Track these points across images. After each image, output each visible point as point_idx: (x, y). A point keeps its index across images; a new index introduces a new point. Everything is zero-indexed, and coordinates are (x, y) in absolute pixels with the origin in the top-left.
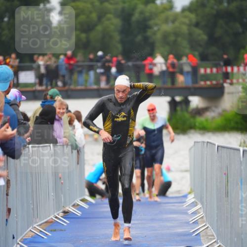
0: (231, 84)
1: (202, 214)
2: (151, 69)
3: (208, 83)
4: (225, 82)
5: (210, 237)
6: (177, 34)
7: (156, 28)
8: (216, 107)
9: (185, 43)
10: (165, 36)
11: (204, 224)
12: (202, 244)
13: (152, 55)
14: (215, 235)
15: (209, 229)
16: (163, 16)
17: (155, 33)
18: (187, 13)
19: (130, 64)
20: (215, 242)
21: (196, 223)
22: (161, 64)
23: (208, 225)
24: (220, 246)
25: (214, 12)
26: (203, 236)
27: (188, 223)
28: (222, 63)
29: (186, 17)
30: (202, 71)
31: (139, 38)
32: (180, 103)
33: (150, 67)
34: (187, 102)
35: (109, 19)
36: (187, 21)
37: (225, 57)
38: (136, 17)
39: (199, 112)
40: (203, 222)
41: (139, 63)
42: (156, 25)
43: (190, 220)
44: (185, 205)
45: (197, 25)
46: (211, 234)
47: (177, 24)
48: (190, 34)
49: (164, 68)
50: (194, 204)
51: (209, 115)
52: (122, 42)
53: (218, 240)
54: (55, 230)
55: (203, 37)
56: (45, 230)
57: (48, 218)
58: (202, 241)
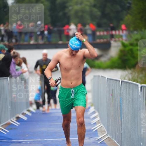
0: (115, 41)
1: (98, 119)
2: (68, 33)
3: (102, 41)
4: (111, 40)
5: (103, 132)
6: (83, 11)
7: (70, 8)
8: (107, 54)
9: (87, 17)
10: (76, 12)
11: (100, 124)
12: (98, 136)
13: (69, 24)
14: (106, 131)
15: (102, 127)
17: (70, 11)
19: (56, 29)
20: (106, 135)
21: (95, 124)
22: (74, 29)
23: (102, 125)
24: (109, 137)
26: (99, 131)
27: (90, 124)
28: (109, 29)
30: (98, 33)
31: (61, 14)
37: (111, 25)
40: (99, 123)
42: (71, 6)
45: (95, 6)
46: (104, 130)
47: (83, 6)
48: (91, 11)
50: (94, 113)
53: (107, 134)
54: (11, 129)
55: (98, 13)
56: (5, 129)
57: (7, 122)
58: (99, 135)
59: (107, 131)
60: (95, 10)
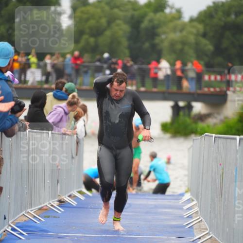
1: (196, 209)
2: (156, 74)
3: (212, 90)
4: (228, 89)
5: (203, 230)
6: (184, 43)
7: (163, 37)
8: (219, 114)
9: (191, 52)
10: (172, 44)
11: (198, 218)
12: (194, 236)
14: (208, 228)
15: (203, 222)
16: (171, 25)
17: (162, 41)
18: (195, 24)
21: (190, 217)
22: (166, 68)
23: (202, 218)
24: (212, 237)
25: (222, 24)
26: (196, 229)
27: (182, 217)
29: (194, 27)
30: (206, 78)
31: (147, 45)
32: (183, 108)
33: (156, 71)
34: (189, 107)
35: (118, 25)
36: (194, 31)
38: (145, 24)
39: (201, 118)
40: (196, 216)
41: (144, 66)
42: (164, 33)
43: (184, 215)
44: (181, 202)
45: (204, 35)
46: (205, 227)
47: (184, 33)
48: (197, 44)
49: (169, 72)
50: (190, 201)
51: (211, 121)
52: (130, 48)
53: (210, 232)
54: (49, 217)
55: (210, 47)
56: (39, 216)
57: (43, 205)
58: (195, 234)
59: (210, 228)
60: (204, 41)
